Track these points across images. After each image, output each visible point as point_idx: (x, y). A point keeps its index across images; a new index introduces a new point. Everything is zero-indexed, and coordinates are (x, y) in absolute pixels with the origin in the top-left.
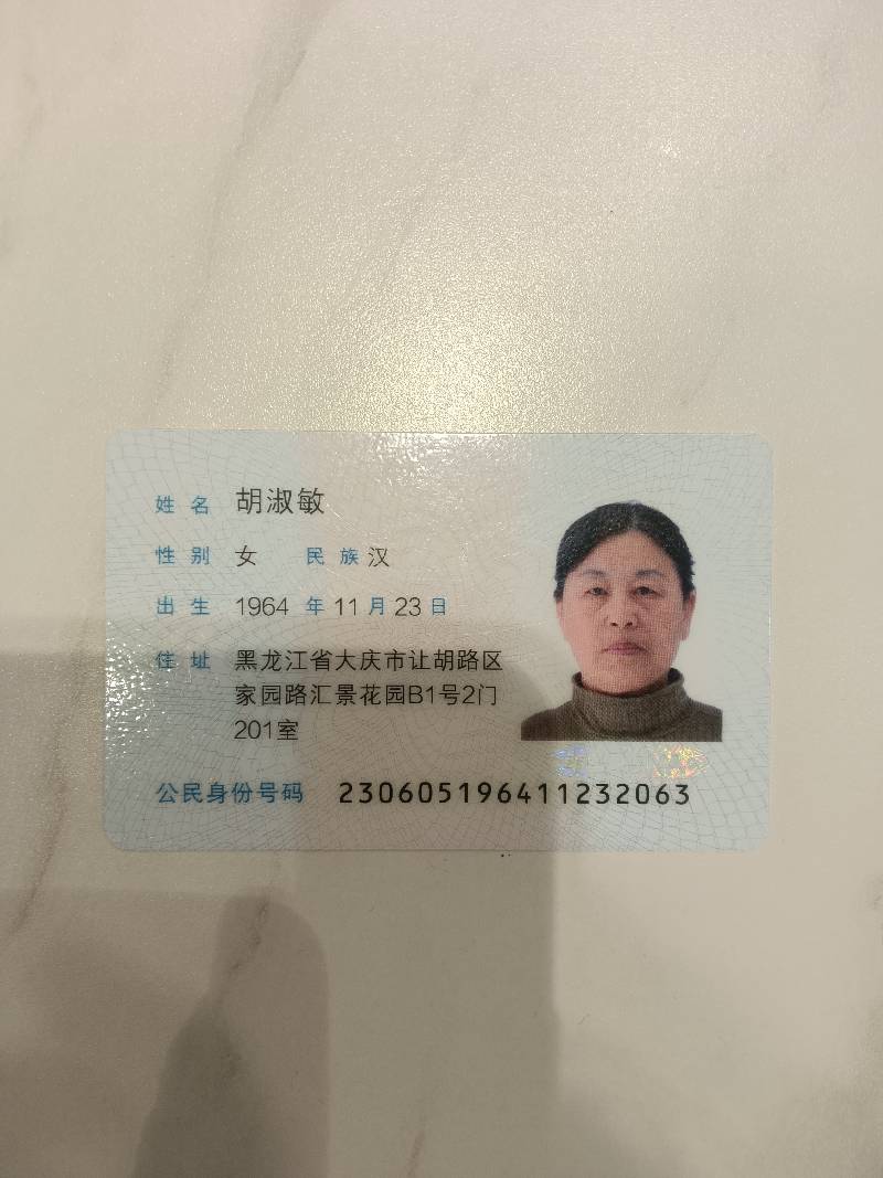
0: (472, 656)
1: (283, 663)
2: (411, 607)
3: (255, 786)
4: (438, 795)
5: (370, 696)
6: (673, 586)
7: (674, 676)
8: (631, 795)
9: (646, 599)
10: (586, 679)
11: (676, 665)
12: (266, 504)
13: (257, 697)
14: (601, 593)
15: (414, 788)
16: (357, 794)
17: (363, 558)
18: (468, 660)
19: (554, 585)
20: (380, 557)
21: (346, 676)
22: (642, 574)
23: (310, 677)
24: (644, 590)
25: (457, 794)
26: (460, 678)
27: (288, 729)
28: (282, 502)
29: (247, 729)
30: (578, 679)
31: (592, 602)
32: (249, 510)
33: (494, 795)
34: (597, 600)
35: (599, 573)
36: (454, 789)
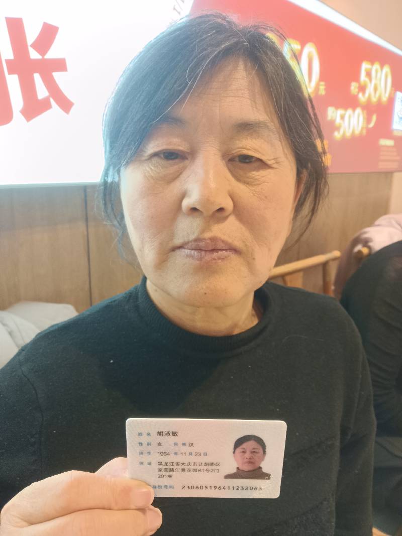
0: (213, 463)
1: (168, 464)
2: (199, 454)
3: (163, 486)
4: (204, 488)
5: (189, 470)
6: (261, 451)
7: (260, 468)
8: (249, 489)
9: (255, 454)
10: (240, 468)
11: (261, 466)
12: (164, 434)
13: (163, 470)
14: (244, 452)
15: (199, 487)
16: (186, 488)
17: (187, 445)
18: (212, 464)
19: (233, 451)
20: (191, 445)
21: (183, 467)
22: (254, 449)
23: (175, 467)
24: (254, 452)
25: (209, 488)
26: (210, 468)
27: (170, 476)
28: (168, 434)
29: (160, 476)
30: (238, 468)
31: (242, 454)
32: (160, 435)
33: (217, 488)
34: (243, 453)
35: (244, 449)
36: (208, 487)
